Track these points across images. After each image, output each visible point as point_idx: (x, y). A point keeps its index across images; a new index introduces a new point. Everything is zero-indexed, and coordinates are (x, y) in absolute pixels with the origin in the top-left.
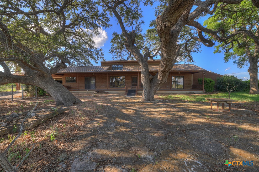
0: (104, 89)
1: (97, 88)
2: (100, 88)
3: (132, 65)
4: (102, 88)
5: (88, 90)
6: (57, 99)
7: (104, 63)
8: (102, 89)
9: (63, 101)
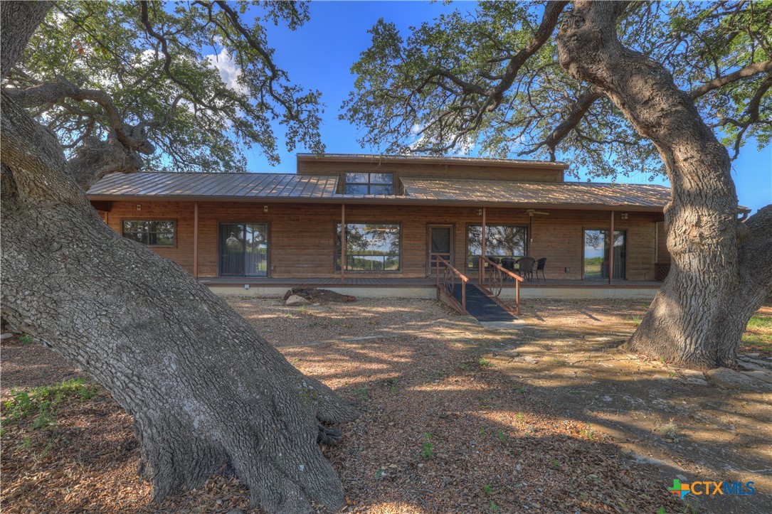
0: (309, 275)
1: (275, 271)
2: (289, 272)
3: (442, 178)
4: (299, 272)
5: (247, 286)
6: (155, 415)
7: (313, 165)
8: (298, 275)
9: (217, 434)
